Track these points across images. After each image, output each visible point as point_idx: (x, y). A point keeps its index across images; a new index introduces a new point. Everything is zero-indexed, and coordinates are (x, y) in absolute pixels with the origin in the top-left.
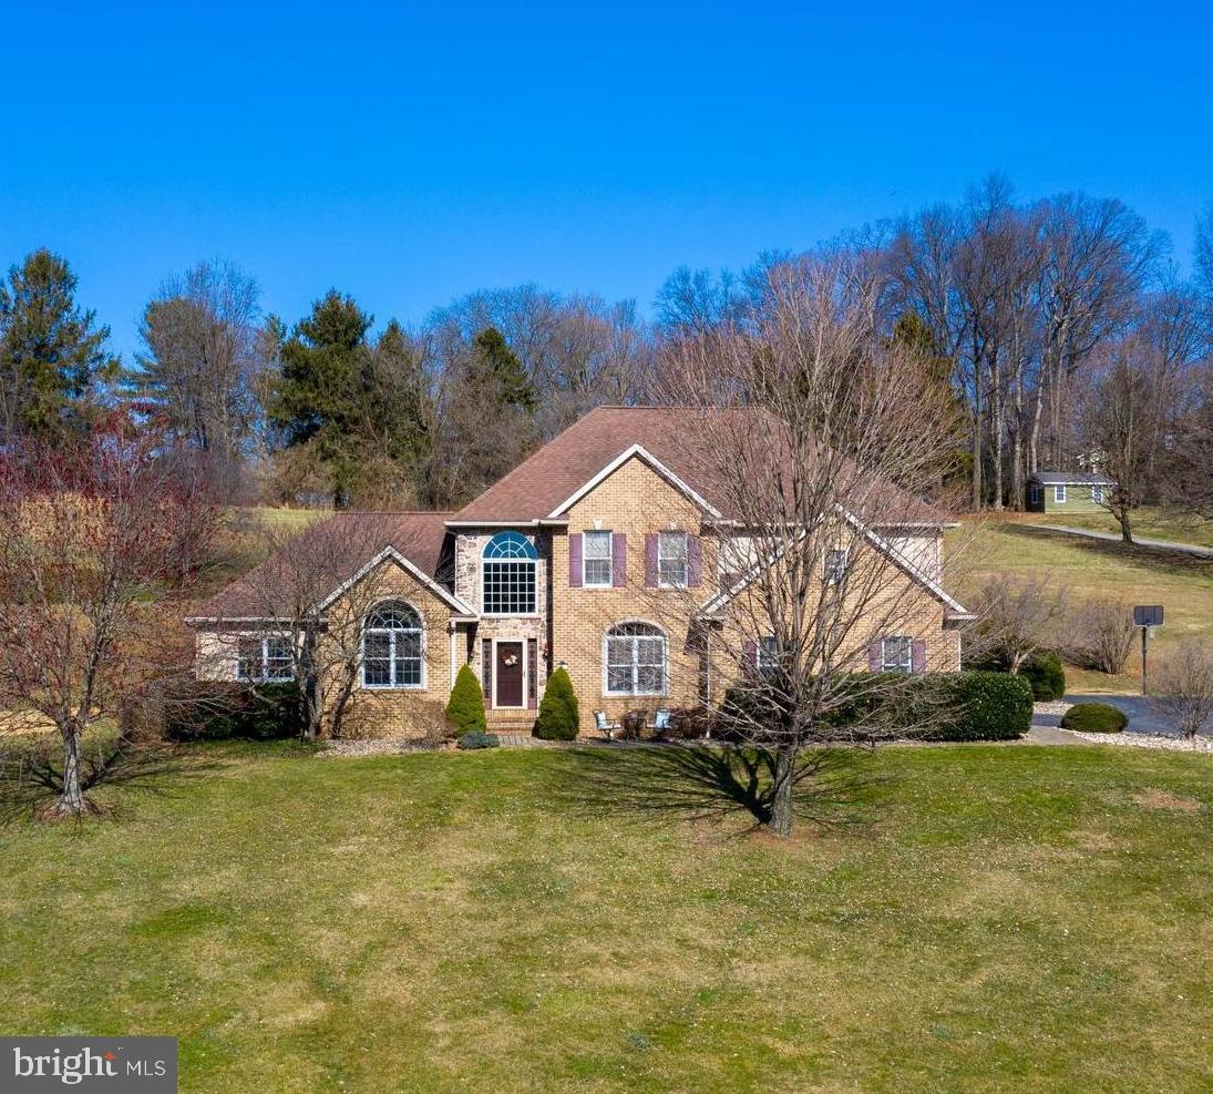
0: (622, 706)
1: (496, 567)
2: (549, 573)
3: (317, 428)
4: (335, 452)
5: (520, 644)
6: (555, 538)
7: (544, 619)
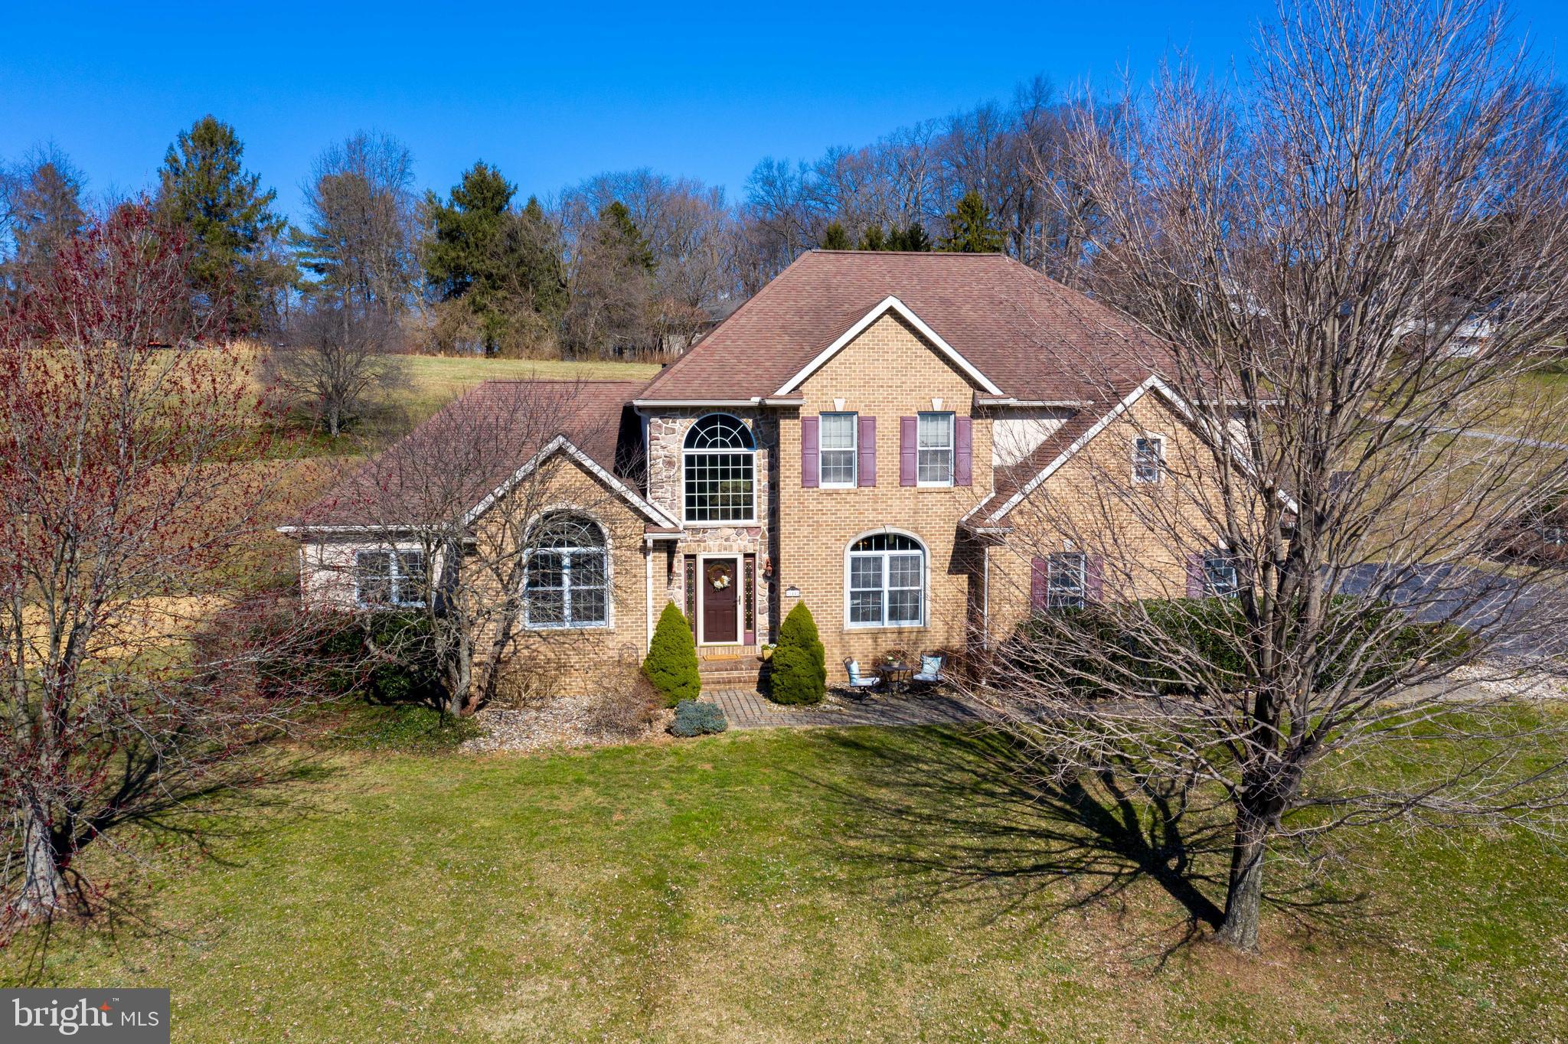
0: (870, 641)
1: (702, 459)
2: (774, 466)
3: (468, 284)
4: (485, 306)
5: (734, 561)
6: (782, 422)
7: (765, 527)
